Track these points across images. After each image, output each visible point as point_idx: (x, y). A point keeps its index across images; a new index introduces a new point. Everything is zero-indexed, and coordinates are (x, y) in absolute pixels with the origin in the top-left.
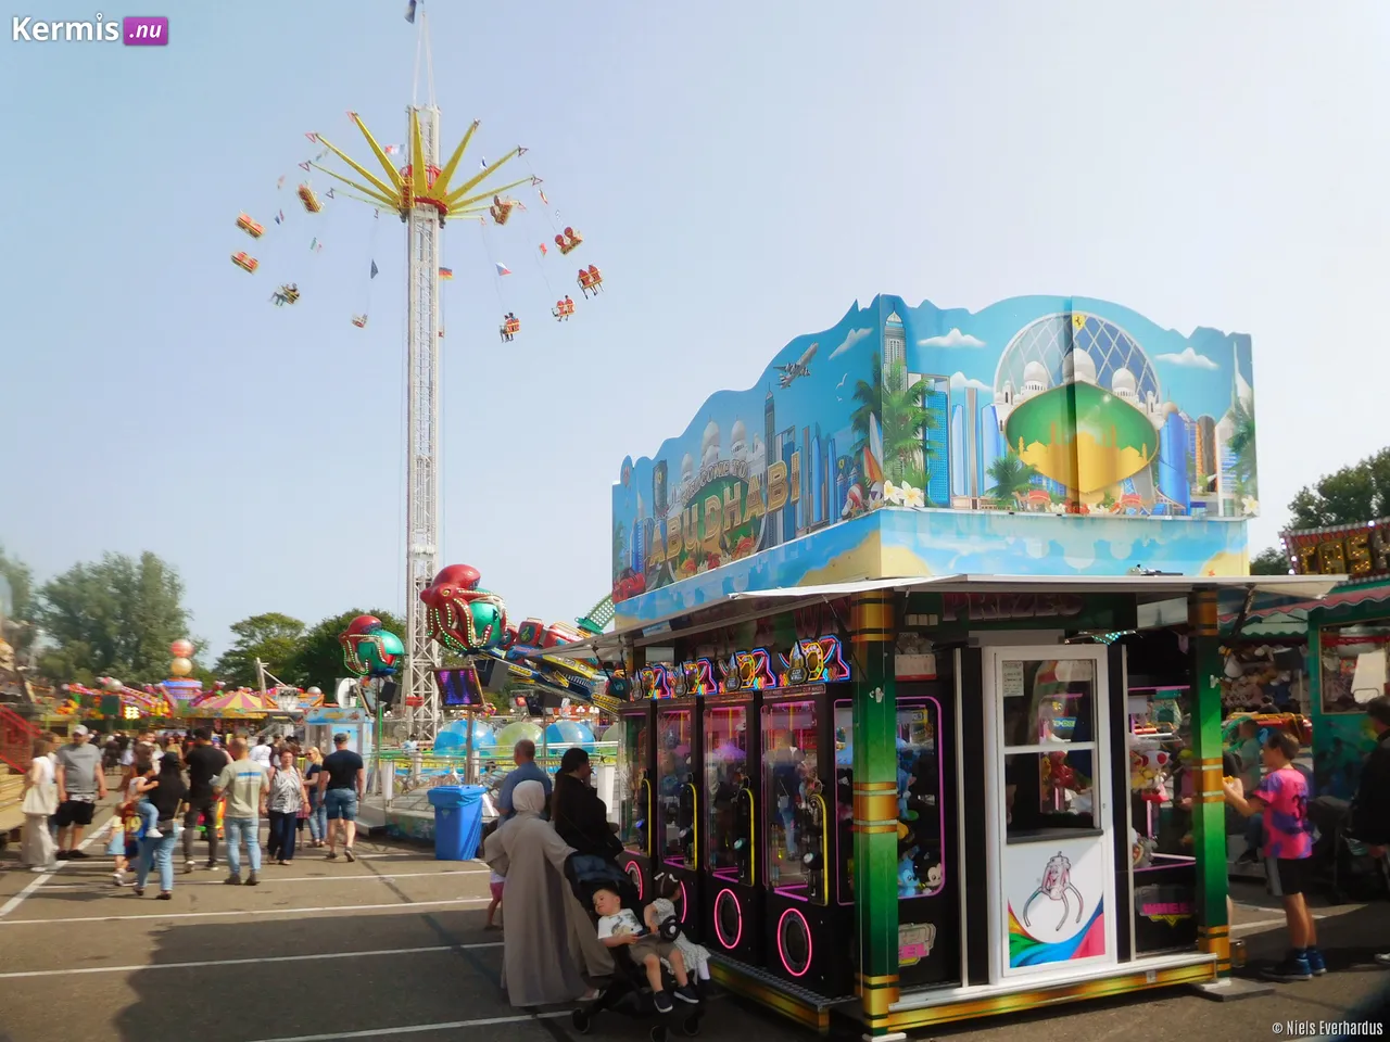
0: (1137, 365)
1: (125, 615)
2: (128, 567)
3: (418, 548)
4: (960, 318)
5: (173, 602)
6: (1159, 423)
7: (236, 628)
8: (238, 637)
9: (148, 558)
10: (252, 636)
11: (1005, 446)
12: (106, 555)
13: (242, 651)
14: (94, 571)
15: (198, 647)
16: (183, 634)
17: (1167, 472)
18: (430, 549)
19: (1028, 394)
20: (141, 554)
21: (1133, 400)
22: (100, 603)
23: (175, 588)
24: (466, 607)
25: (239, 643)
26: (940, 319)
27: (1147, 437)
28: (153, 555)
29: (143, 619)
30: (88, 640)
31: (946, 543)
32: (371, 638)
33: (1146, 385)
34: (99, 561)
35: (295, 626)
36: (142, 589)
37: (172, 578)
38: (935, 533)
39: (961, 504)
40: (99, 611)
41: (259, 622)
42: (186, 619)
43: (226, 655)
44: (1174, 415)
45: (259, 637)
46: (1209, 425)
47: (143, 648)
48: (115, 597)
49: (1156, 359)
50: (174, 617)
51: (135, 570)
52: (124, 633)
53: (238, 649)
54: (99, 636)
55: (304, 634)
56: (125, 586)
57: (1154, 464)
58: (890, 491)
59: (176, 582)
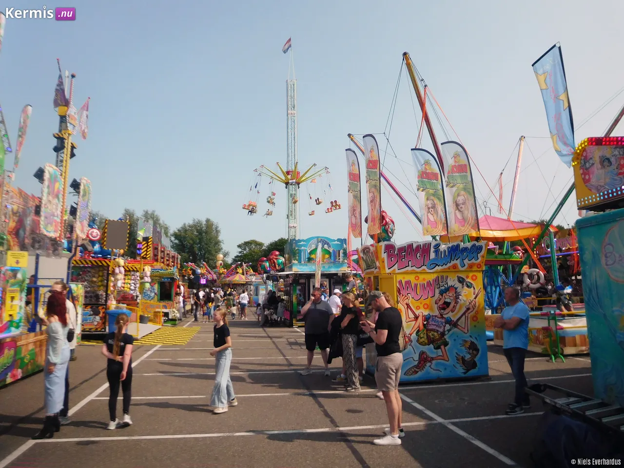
0: (328, 244)
1: (200, 243)
2: (201, 224)
3: (291, 225)
4: (303, 241)
5: (217, 237)
6: (331, 251)
7: (239, 246)
8: (240, 250)
9: (208, 221)
10: (245, 249)
11: (309, 255)
12: (194, 220)
13: (241, 256)
14: (190, 226)
15: (225, 255)
16: (220, 250)
17: (332, 258)
18: (295, 225)
19: (312, 249)
20: (206, 219)
21: (327, 249)
22: (192, 239)
23: (218, 232)
24: (275, 261)
25: (240, 252)
26: (299, 241)
27: (329, 253)
28: (209, 220)
29: (207, 244)
30: (188, 253)
31: (301, 267)
32: (264, 263)
33: (329, 246)
34: (191, 223)
35: (261, 245)
36: (206, 233)
37: (216, 228)
38: (300, 266)
39: (303, 262)
40: (191, 242)
41: (247, 244)
42: (222, 244)
43: (236, 257)
44: (334, 251)
45: (248, 249)
46: (339, 251)
47: (206, 255)
48: (197, 236)
49: (331, 243)
50: (217, 243)
51: (203, 225)
52: (200, 249)
53: (240, 255)
54: (191, 252)
55: (264, 248)
56: (200, 232)
57: (330, 256)
58: (293, 261)
59: (218, 229)
